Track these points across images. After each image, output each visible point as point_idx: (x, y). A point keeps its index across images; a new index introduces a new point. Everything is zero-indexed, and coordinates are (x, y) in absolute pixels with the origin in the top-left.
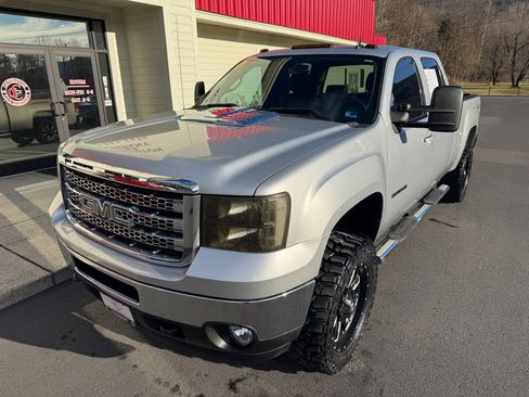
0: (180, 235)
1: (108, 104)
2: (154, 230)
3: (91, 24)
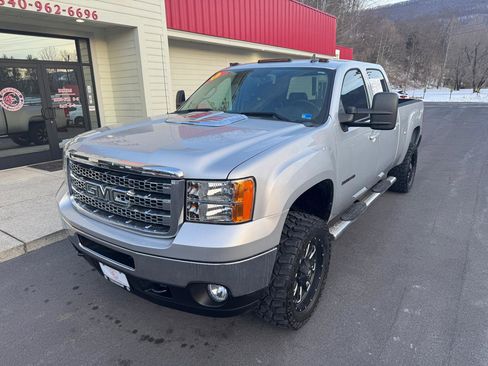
0: (168, 212)
1: (92, 109)
2: (147, 209)
3: (77, 40)
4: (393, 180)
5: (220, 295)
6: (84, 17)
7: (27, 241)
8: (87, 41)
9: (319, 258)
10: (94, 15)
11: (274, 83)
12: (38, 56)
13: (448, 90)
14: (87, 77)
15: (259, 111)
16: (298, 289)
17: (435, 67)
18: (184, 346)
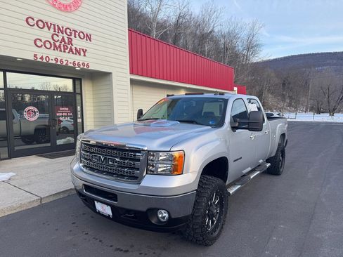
0: (138, 169)
1: (79, 120)
2: (126, 167)
3: (74, 80)
4: (268, 165)
5: (164, 218)
6: (82, 67)
7: (42, 197)
8: (80, 80)
9: (221, 204)
10: (88, 66)
11: (194, 105)
12: (38, 87)
13: (312, 113)
14: (78, 101)
15: (186, 120)
16: (209, 222)
17: (302, 99)
18: (140, 254)
